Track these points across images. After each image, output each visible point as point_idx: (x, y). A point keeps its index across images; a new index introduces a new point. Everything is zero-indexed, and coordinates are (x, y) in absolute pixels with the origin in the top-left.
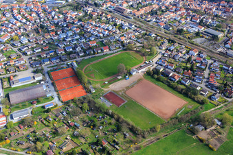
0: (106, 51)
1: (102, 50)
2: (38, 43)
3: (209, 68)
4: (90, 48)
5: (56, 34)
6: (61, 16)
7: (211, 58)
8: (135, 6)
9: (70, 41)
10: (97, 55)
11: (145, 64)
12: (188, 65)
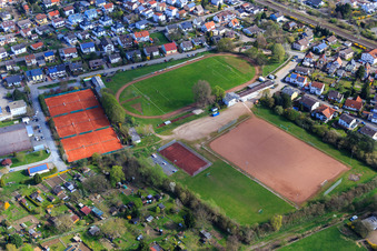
0: (172, 53)
1: (161, 52)
2: (20, 36)
4: (136, 47)
5: (62, 15)
9: (90, 32)
10: (149, 63)
11: (257, 83)
12: (357, 86)
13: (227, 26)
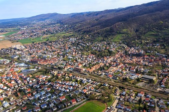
0: (74, 103)
1: (71, 103)
2: (17, 105)
4: (61, 103)
5: (32, 95)
6: (34, 80)
9: (43, 99)
10: (67, 108)
11: (108, 110)
12: (141, 106)
13: (90, 90)
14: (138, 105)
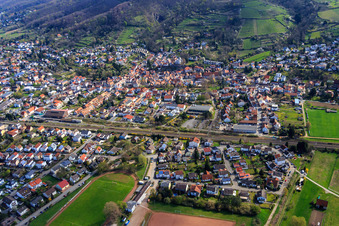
0: (66, 188)
1: (58, 190)
3: (228, 158)
4: (35, 194)
7: (220, 143)
8: (76, 102)
10: (53, 202)
11: (140, 187)
12: (200, 164)
13: (95, 153)
14: (193, 165)
